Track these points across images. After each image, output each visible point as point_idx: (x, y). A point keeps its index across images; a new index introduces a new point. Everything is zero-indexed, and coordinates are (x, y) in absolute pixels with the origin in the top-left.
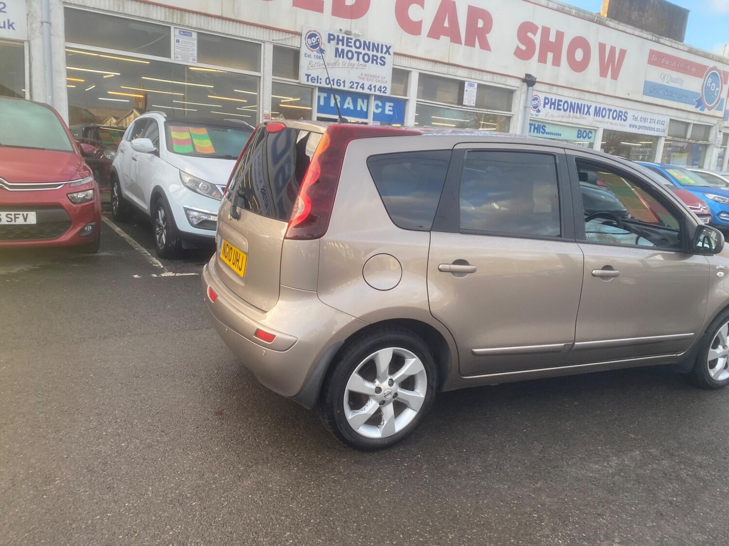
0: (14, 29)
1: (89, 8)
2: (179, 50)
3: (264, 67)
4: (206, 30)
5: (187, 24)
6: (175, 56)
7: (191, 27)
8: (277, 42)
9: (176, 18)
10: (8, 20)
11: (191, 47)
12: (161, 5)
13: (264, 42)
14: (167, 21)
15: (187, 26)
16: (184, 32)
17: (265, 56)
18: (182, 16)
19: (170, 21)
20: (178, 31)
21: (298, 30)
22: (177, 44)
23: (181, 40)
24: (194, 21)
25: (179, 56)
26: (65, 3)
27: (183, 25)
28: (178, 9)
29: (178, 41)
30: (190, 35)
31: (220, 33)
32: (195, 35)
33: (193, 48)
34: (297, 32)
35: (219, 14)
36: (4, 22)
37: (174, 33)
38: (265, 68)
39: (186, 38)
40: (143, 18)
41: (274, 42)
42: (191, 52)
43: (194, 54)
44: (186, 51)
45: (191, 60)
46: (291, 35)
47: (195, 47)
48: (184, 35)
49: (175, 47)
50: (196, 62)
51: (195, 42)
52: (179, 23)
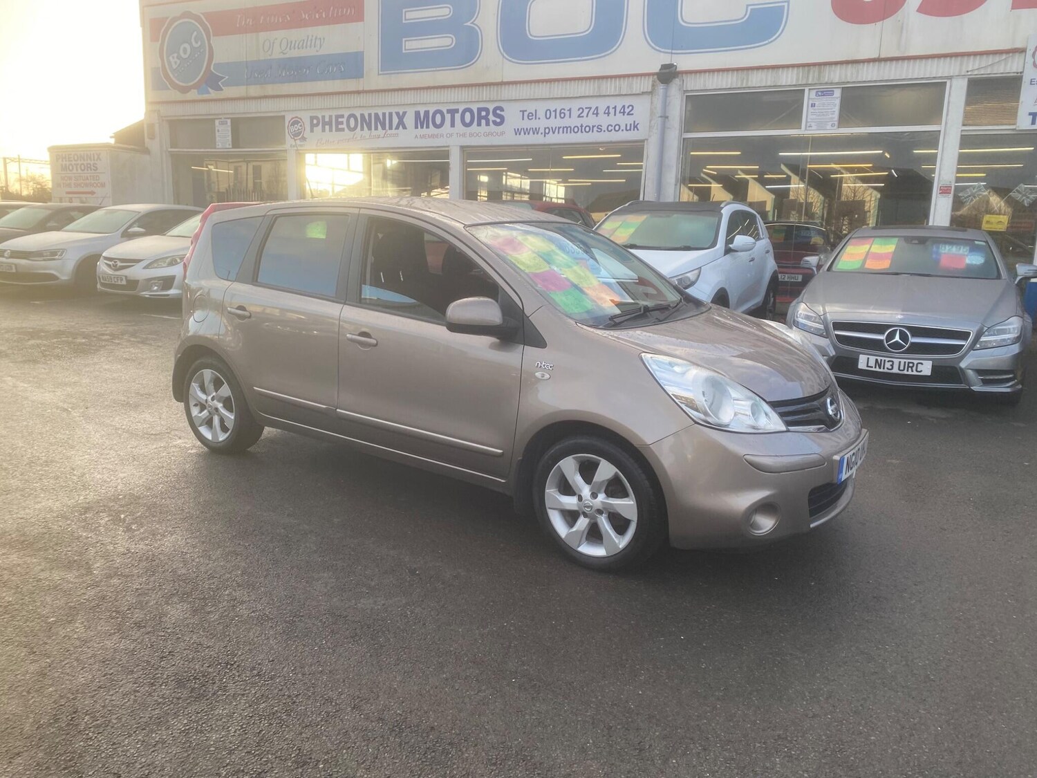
0: (638, 130)
1: (710, 90)
2: (814, 117)
3: (947, 115)
4: (854, 82)
5: (826, 80)
6: (808, 124)
7: (831, 83)
8: (976, 73)
9: (813, 76)
10: (634, 122)
11: (831, 109)
12: (793, 66)
13: (950, 78)
14: (800, 83)
15: (826, 83)
16: (822, 92)
17: (951, 99)
18: (820, 72)
19: (804, 82)
20: (813, 93)
21: (1019, 45)
22: (811, 110)
23: (817, 103)
24: (836, 75)
25: (813, 124)
26: (687, 91)
27: (821, 84)
28: (814, 65)
29: (813, 105)
30: (829, 93)
31: (875, 81)
32: (838, 93)
33: (834, 110)
34: (1015, 49)
35: (875, 56)
36: (631, 125)
37: (809, 97)
38: (949, 117)
39: (825, 100)
40: (770, 87)
41: (969, 73)
42: (831, 116)
43: (834, 118)
44: (823, 115)
45: (829, 127)
46: (1004, 56)
47: (837, 109)
48: (824, 95)
49: (810, 113)
50: (835, 127)
51: (838, 102)
52: (816, 81)
